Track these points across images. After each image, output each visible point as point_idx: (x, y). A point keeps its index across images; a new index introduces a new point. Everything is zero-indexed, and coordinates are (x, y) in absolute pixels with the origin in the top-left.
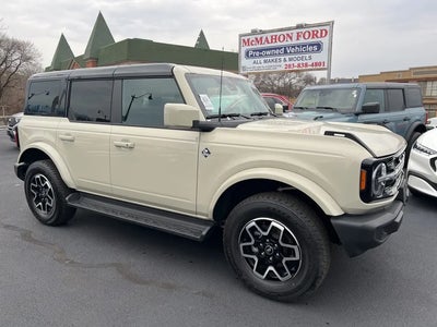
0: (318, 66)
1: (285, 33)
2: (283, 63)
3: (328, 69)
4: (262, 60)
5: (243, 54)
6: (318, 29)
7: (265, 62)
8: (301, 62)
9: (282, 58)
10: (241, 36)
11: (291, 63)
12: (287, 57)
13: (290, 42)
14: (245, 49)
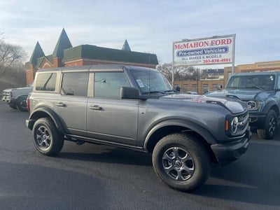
0: (225, 61)
1: (203, 41)
2: (202, 60)
3: (233, 63)
4: (188, 57)
5: (175, 54)
6: (225, 39)
7: (190, 59)
8: (214, 59)
9: (202, 56)
11: (208, 59)
12: (205, 56)
13: (207, 47)
14: (176, 51)
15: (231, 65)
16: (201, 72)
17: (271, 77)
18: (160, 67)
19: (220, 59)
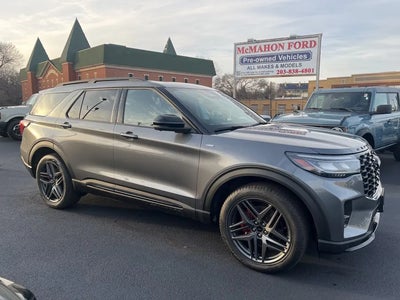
0: (307, 73)
1: (277, 43)
2: (275, 69)
3: (318, 75)
4: (256, 66)
5: (238, 60)
6: (308, 40)
7: (259, 68)
8: (292, 68)
9: (275, 65)
10: (236, 45)
11: (283, 69)
12: (279, 64)
13: (281, 51)
14: (239, 56)
15: (314, 78)
16: (276, 88)
17: (366, 95)
18: (218, 80)
19: (300, 69)
